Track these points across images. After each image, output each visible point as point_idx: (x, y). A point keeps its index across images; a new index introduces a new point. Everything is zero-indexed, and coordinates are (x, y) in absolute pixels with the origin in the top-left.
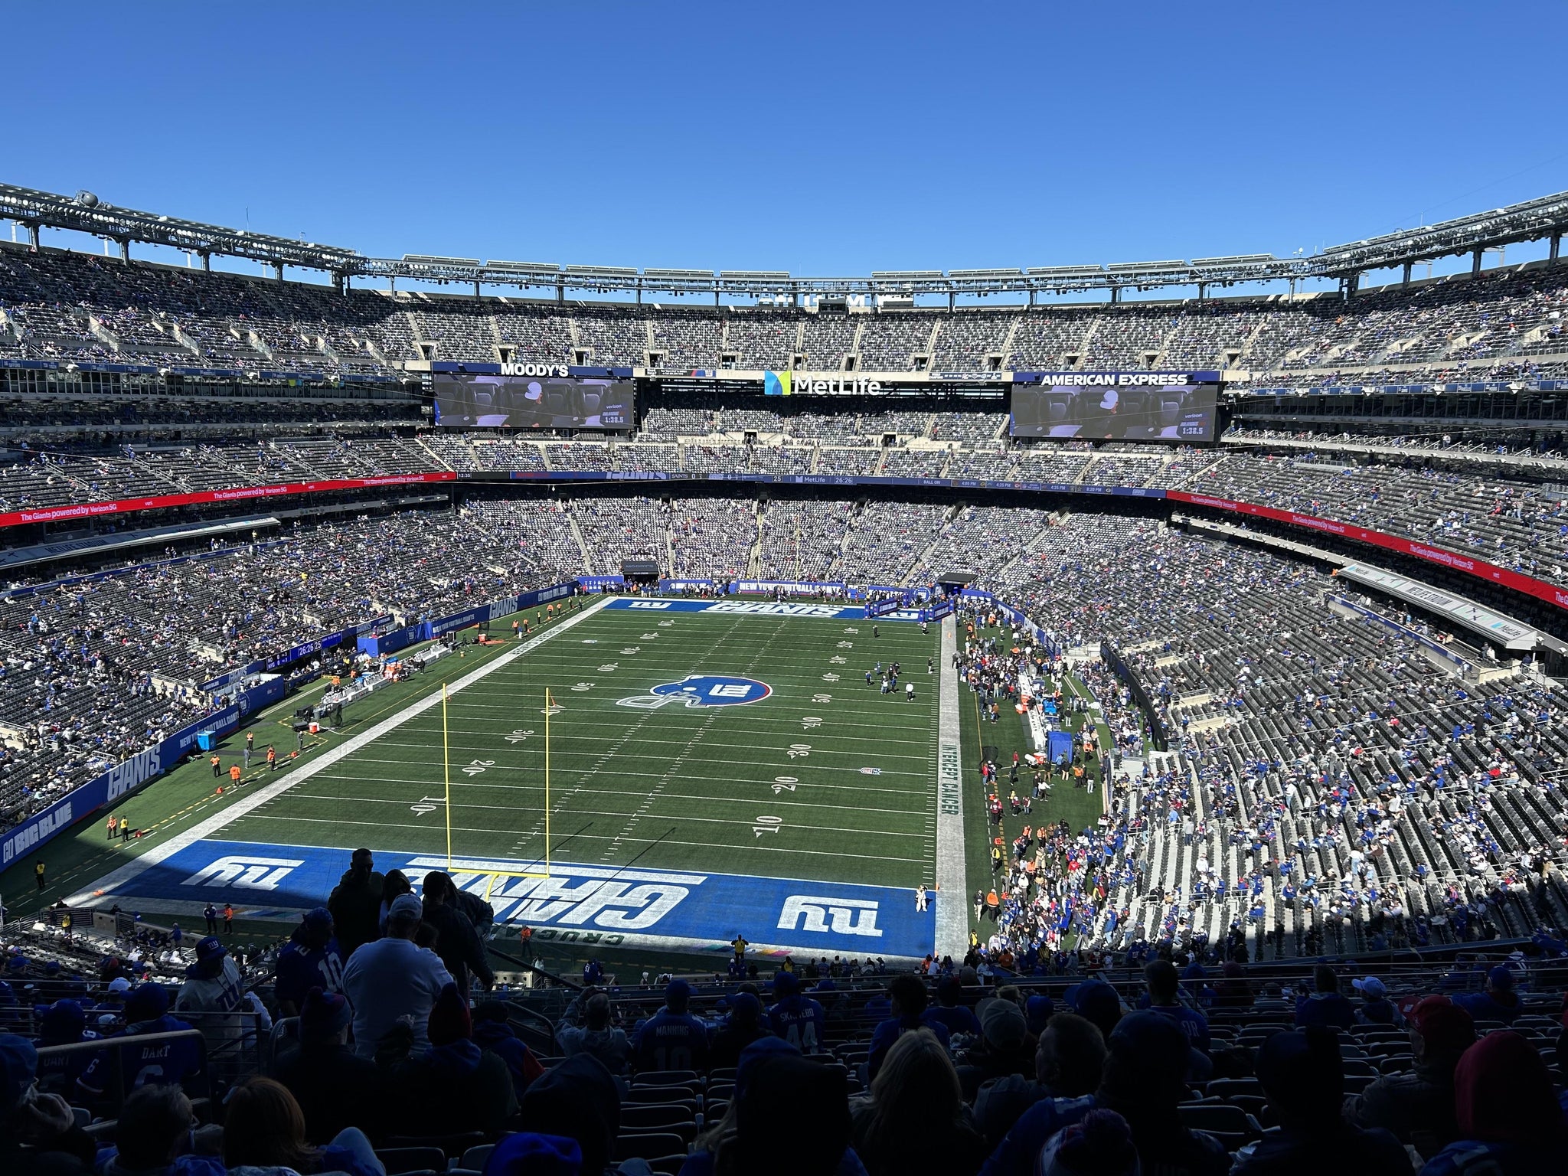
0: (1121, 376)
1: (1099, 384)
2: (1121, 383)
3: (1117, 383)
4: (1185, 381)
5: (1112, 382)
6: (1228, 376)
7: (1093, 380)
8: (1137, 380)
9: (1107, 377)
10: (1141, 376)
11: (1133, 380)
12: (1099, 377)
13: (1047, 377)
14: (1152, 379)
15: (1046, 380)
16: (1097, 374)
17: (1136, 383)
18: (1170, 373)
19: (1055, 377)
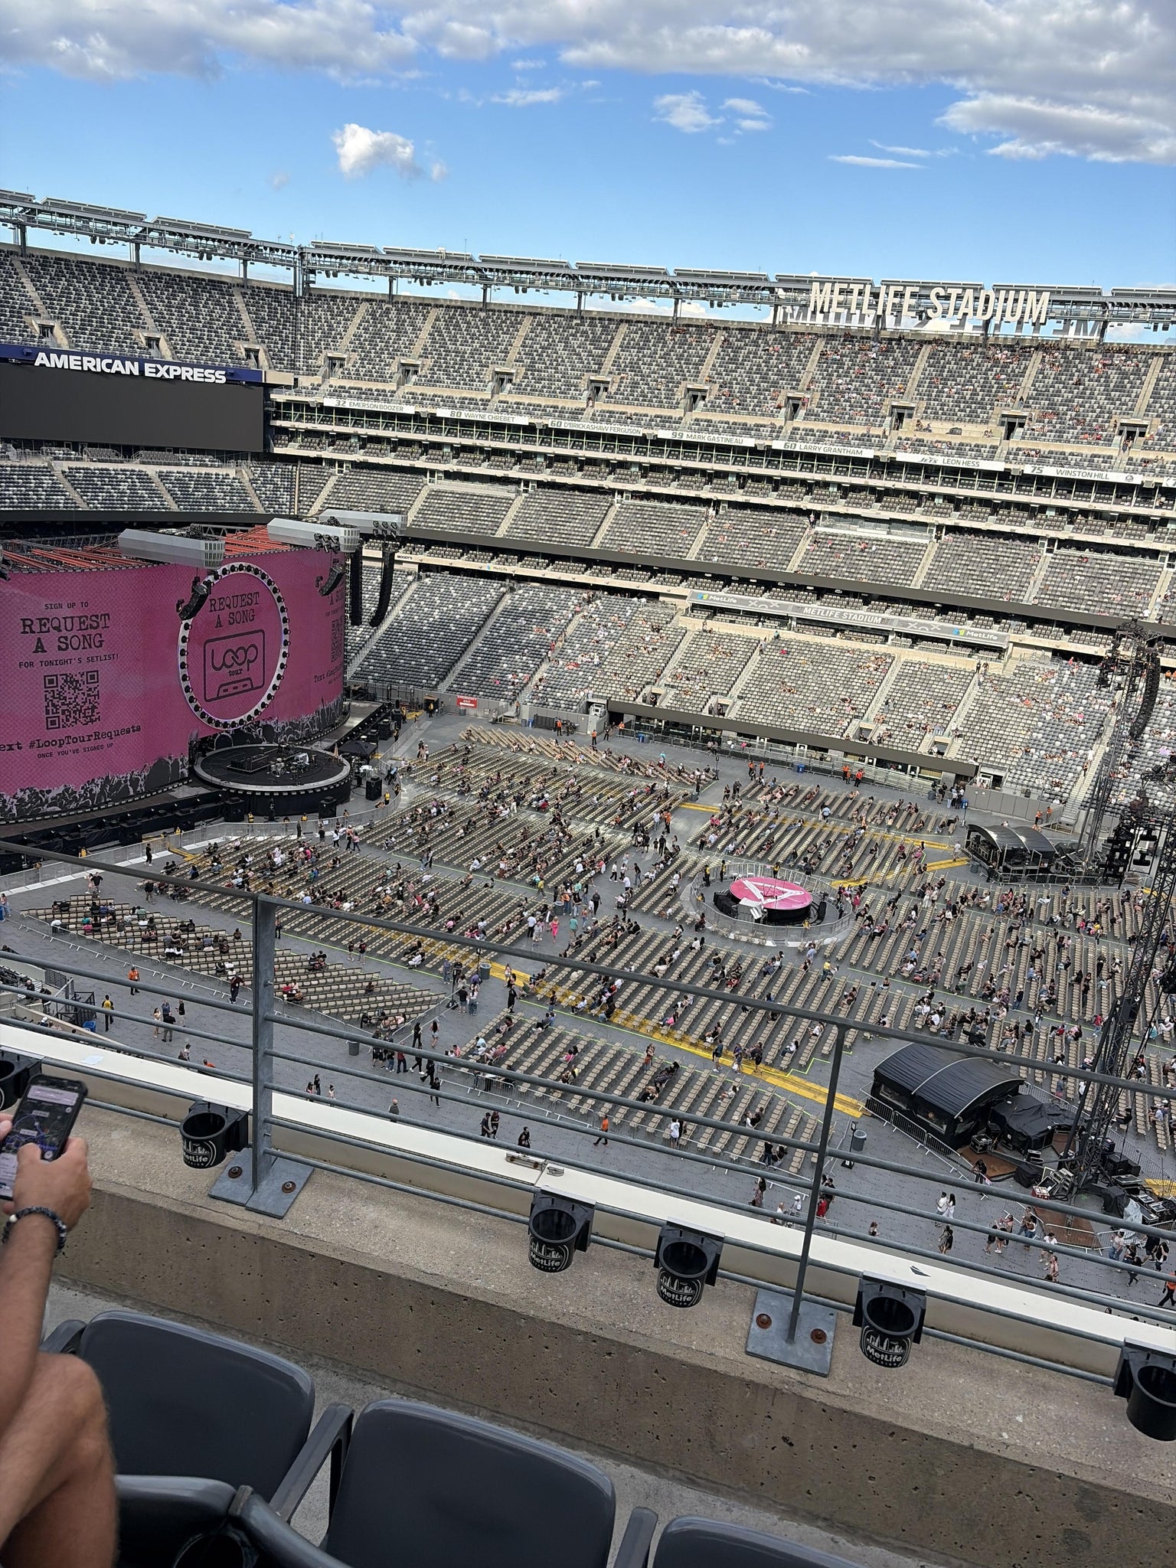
0: (147, 365)
1: (118, 373)
2: (147, 374)
3: (142, 371)
4: (224, 380)
5: (136, 372)
6: (272, 377)
7: (109, 366)
8: (168, 371)
9: (128, 363)
10: (172, 368)
11: (162, 371)
12: (118, 362)
13: (42, 355)
14: (185, 373)
15: (41, 359)
16: (114, 358)
17: (167, 376)
18: (206, 367)
19: (53, 356)
